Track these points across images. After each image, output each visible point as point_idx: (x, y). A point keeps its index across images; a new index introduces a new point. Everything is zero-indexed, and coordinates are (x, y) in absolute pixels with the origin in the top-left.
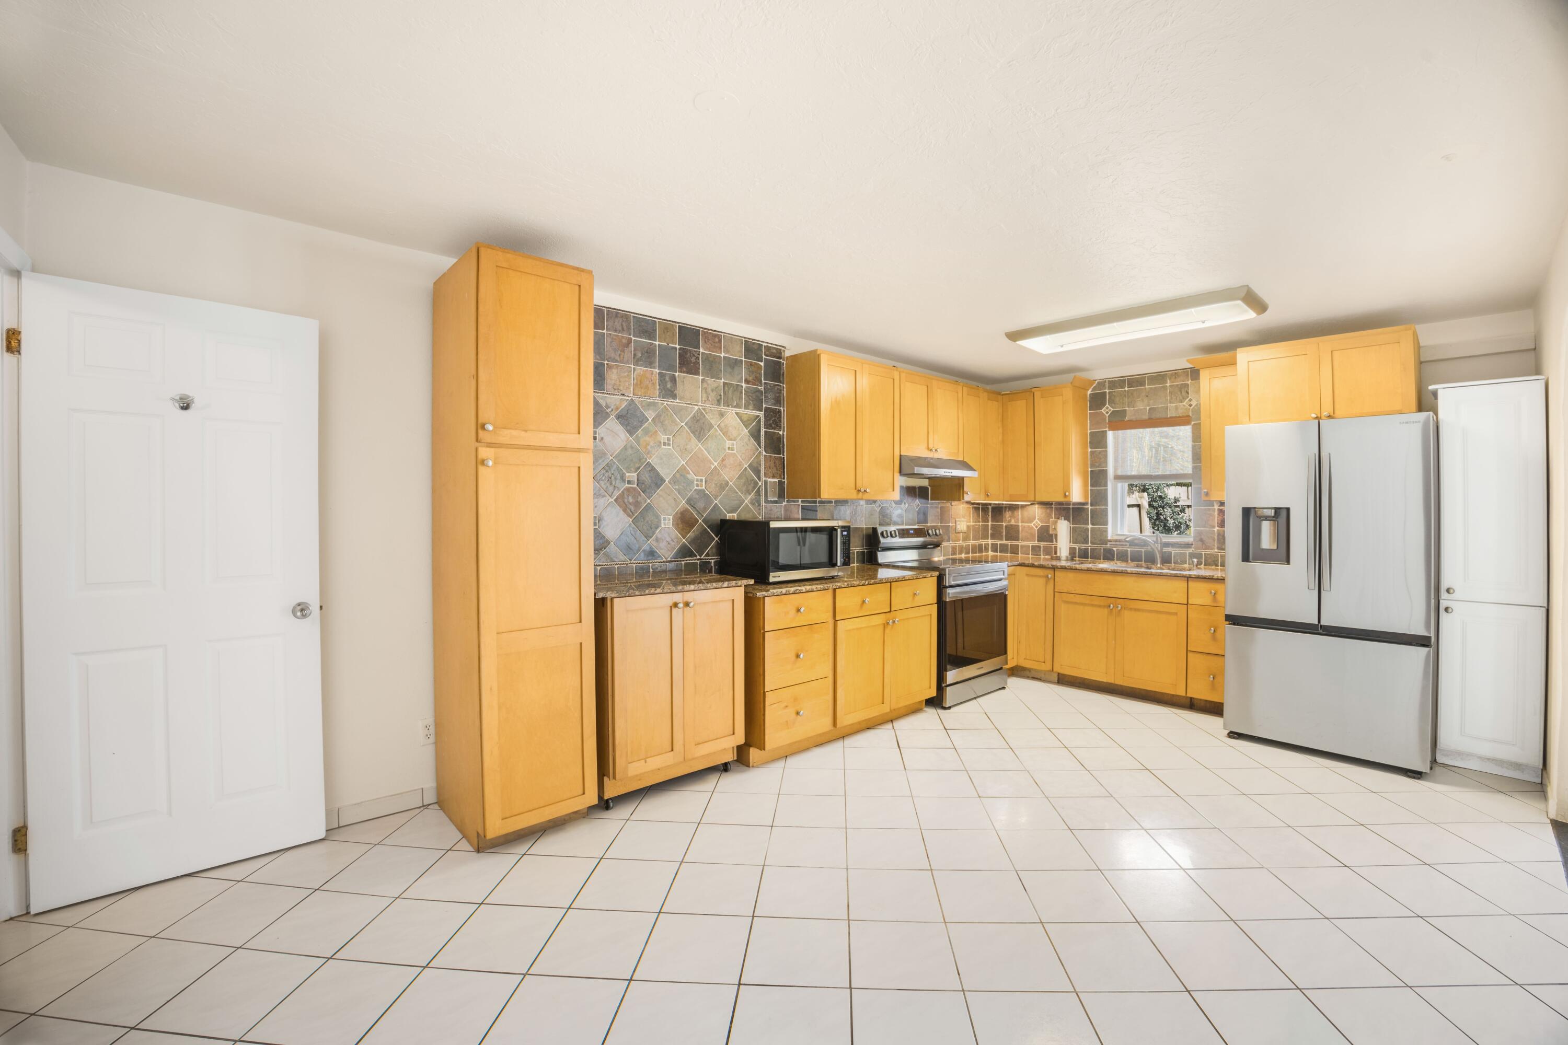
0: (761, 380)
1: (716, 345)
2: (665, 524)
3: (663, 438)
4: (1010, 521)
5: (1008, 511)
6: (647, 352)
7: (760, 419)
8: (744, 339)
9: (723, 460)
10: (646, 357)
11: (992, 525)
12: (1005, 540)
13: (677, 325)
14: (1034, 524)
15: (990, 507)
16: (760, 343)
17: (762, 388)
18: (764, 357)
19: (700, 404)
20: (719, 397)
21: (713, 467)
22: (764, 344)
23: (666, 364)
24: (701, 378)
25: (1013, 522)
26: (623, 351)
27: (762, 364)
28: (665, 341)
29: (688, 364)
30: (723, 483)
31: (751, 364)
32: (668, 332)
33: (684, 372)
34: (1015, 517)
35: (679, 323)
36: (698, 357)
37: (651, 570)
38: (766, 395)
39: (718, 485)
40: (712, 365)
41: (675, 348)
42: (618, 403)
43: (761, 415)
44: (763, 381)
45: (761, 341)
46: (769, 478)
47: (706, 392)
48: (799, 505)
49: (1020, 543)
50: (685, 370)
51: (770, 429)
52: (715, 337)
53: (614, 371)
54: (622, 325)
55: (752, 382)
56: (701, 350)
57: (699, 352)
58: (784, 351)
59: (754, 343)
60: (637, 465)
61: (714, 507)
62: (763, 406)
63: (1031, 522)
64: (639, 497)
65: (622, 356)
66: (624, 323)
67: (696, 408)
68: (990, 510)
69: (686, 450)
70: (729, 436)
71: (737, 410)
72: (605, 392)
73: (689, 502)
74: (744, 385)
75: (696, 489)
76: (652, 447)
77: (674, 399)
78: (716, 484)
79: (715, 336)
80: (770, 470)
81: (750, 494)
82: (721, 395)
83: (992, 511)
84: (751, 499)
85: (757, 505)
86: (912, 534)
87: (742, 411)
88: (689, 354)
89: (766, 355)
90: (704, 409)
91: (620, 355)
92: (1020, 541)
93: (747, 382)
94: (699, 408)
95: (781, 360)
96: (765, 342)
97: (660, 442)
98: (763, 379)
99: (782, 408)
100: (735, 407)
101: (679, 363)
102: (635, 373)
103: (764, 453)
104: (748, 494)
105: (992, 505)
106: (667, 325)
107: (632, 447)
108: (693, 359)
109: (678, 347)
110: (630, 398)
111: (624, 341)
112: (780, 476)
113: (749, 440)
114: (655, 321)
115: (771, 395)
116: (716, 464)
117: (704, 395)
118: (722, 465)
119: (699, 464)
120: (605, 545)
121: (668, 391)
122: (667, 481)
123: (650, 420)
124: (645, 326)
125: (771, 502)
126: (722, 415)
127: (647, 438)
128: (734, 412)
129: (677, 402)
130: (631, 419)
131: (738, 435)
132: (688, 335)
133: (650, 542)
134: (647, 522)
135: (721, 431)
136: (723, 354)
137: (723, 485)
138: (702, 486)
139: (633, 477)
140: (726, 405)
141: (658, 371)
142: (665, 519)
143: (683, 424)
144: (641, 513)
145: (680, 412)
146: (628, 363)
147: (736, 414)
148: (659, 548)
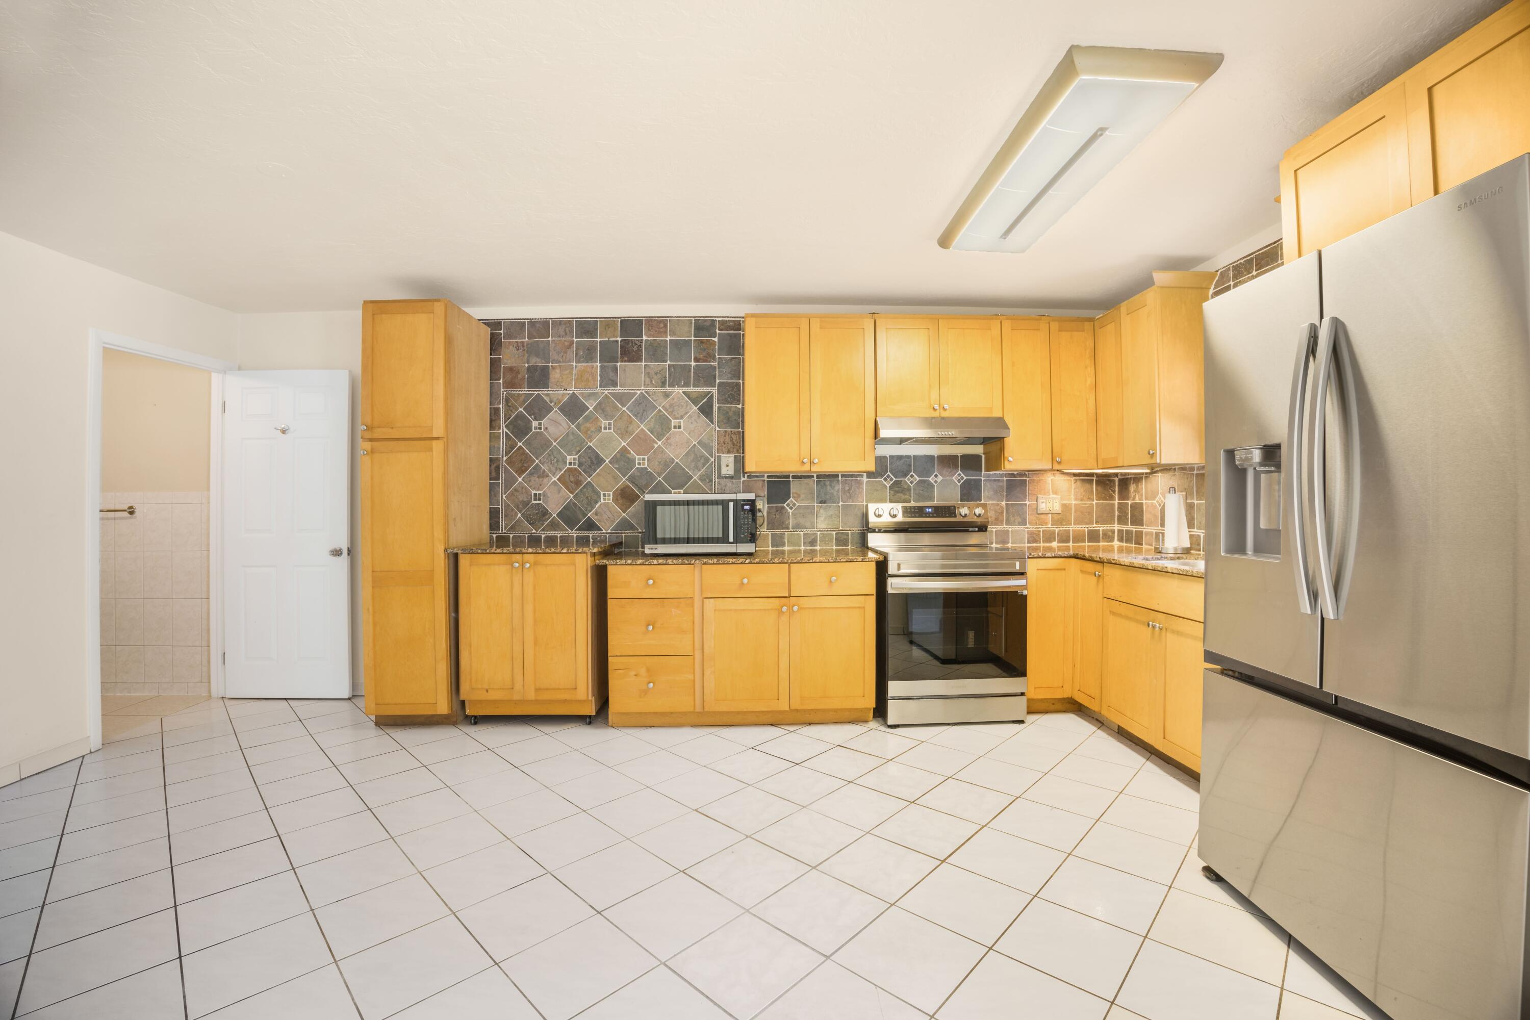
0: (715, 356)
1: (661, 330)
2: (605, 499)
3: (604, 423)
4: (1134, 499)
5: (1133, 484)
6: (588, 350)
7: (712, 395)
8: (693, 319)
9: (667, 439)
10: (588, 354)
11: (1118, 503)
12: (1131, 525)
13: (619, 320)
14: (1157, 501)
15: (1116, 479)
16: (714, 319)
17: (715, 364)
18: (718, 331)
19: (643, 388)
20: (664, 379)
21: (656, 446)
22: (717, 319)
23: (608, 355)
24: (643, 364)
25: (1137, 500)
26: (566, 353)
27: (716, 339)
28: (606, 337)
29: (630, 353)
30: (668, 460)
31: (702, 342)
32: (609, 328)
33: (625, 361)
34: (1139, 492)
35: (621, 317)
36: (640, 345)
37: (591, 540)
38: (721, 369)
39: (662, 463)
40: (656, 352)
41: (617, 341)
42: (560, 397)
43: (714, 391)
44: (717, 357)
45: (715, 317)
46: (723, 453)
47: (649, 377)
48: (765, 480)
49: (1145, 529)
50: (626, 359)
51: (725, 404)
52: (659, 324)
53: (558, 371)
54: (565, 330)
55: (703, 359)
56: (645, 338)
57: (642, 340)
58: (743, 322)
59: (706, 321)
60: (578, 449)
61: (657, 484)
62: (715, 381)
63: (1154, 498)
64: (580, 476)
65: (564, 357)
66: (567, 329)
67: (639, 392)
68: (1117, 484)
69: (627, 432)
70: (674, 415)
71: (685, 389)
72: (550, 389)
73: (632, 479)
74: (693, 364)
75: (638, 468)
76: (592, 432)
77: (615, 387)
78: (660, 462)
79: (661, 321)
80: (725, 446)
81: (700, 470)
82: (665, 377)
83: (1119, 485)
84: (700, 475)
85: (708, 481)
86: (929, 513)
87: (691, 389)
88: (630, 344)
89: (720, 330)
90: (646, 392)
91: (562, 357)
92: (1144, 527)
93: (696, 360)
94: (642, 393)
95: (740, 332)
96: (719, 317)
97: (601, 427)
98: (717, 355)
99: (741, 381)
100: (683, 386)
101: (621, 354)
102: (577, 369)
103: (717, 429)
104: (697, 470)
105: (1120, 477)
106: (608, 323)
107: (573, 433)
108: (635, 348)
109: (619, 339)
110: (571, 392)
111: (566, 344)
112: (738, 451)
113: (699, 417)
114: (597, 321)
115: (726, 370)
116: (660, 443)
117: (648, 379)
118: (667, 443)
119: (643, 444)
120: (547, 517)
121: (609, 380)
122: (607, 461)
123: (591, 408)
124: (587, 327)
125: (726, 477)
126: (667, 395)
127: (588, 425)
128: (681, 391)
129: (618, 389)
130: (573, 409)
131: (686, 413)
132: (631, 326)
133: (589, 515)
134: (587, 498)
135: (666, 410)
136: (669, 338)
137: (667, 463)
138: (644, 464)
139: (575, 459)
140: (671, 385)
141: (599, 364)
142: (604, 495)
143: (624, 409)
144: (581, 490)
145: (622, 398)
146: (569, 361)
147: (684, 392)
148: (599, 521)
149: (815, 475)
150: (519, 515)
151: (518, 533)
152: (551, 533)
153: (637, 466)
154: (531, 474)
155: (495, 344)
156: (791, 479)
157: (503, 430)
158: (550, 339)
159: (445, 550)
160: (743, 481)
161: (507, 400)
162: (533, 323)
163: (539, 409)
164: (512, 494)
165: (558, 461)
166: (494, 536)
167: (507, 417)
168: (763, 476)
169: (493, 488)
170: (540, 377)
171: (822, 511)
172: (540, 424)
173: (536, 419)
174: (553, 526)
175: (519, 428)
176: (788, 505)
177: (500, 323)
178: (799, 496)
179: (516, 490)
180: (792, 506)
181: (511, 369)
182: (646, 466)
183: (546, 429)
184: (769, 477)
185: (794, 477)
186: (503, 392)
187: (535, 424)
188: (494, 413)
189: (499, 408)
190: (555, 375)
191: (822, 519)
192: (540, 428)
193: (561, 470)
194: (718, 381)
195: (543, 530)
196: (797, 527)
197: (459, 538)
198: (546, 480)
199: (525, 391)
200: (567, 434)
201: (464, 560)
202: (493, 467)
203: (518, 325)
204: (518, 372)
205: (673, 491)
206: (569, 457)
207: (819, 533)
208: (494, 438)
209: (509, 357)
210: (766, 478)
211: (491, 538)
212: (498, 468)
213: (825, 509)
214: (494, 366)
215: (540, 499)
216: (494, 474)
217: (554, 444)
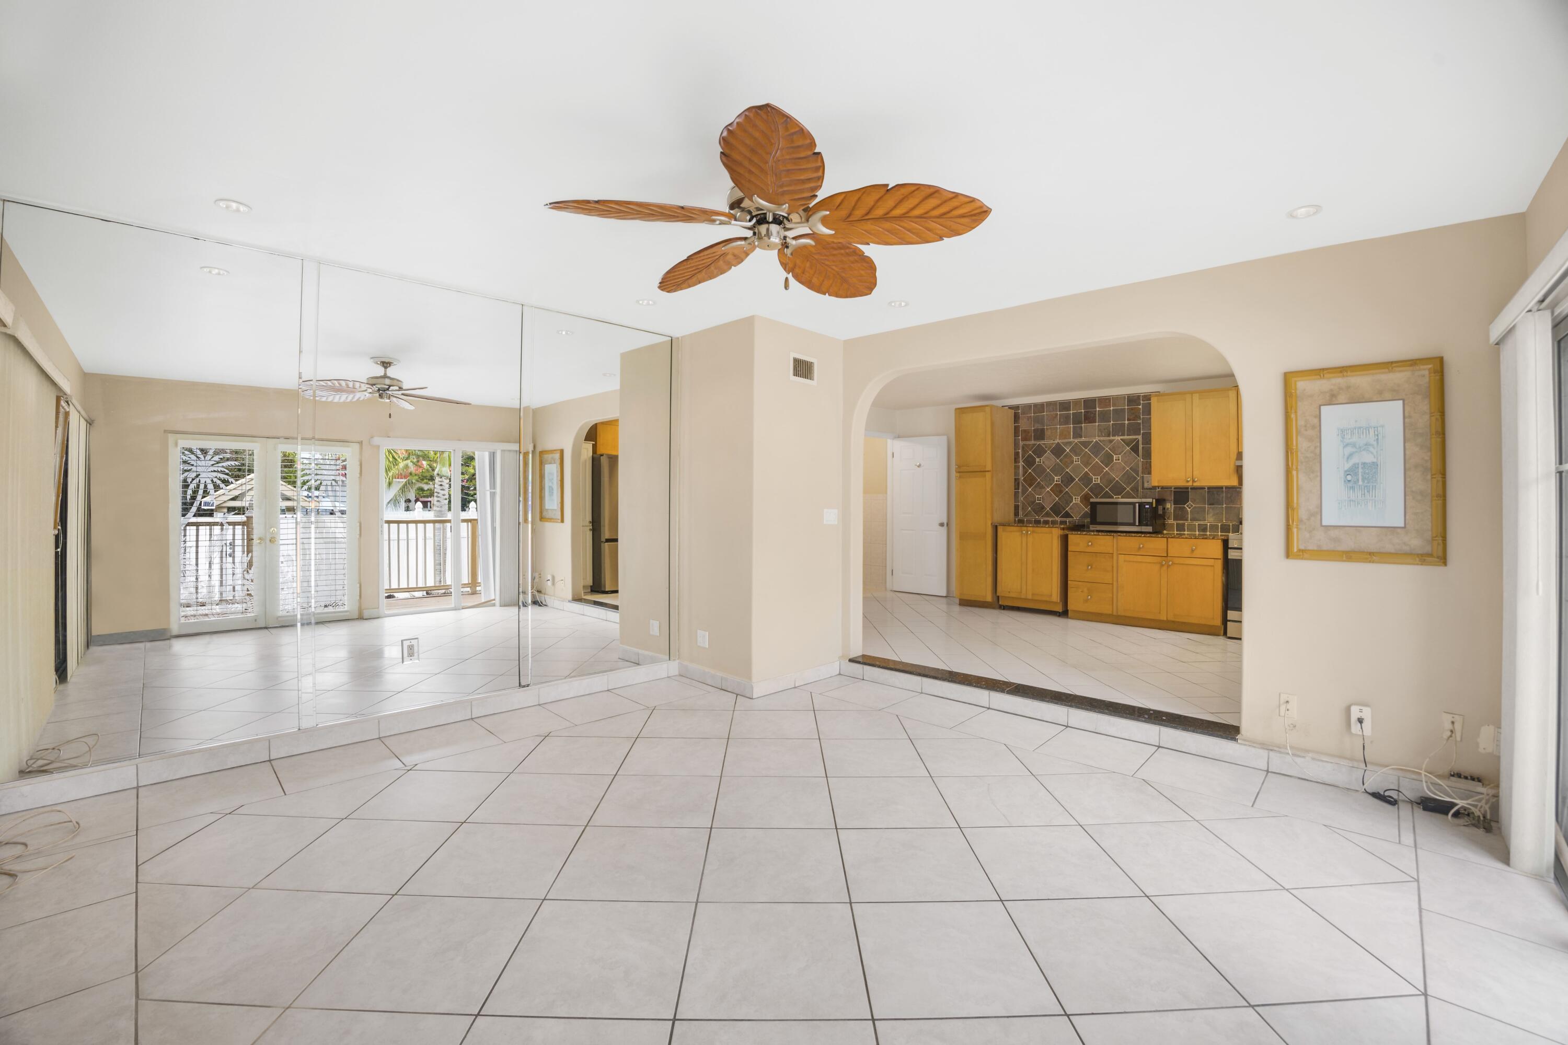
1: (1107, 404)
2: (1075, 501)
3: (1075, 458)
6: (1066, 418)
7: (1138, 441)
8: (1126, 396)
9: (1111, 467)
10: (1066, 420)
16: (1137, 395)
17: (1140, 421)
18: (1141, 402)
19: (1097, 438)
20: (1109, 432)
21: (1105, 471)
22: (1141, 395)
23: (1077, 420)
24: (1097, 424)
26: (1054, 421)
27: (1141, 407)
28: (1076, 410)
29: (1089, 418)
31: (1132, 409)
32: (1077, 405)
33: (1087, 423)
35: (1084, 399)
36: (1095, 414)
38: (1144, 425)
39: (1108, 480)
40: (1105, 417)
42: (1051, 445)
43: (1139, 438)
44: (1141, 417)
45: (1139, 393)
46: (1146, 475)
47: (1101, 431)
48: (1172, 491)
51: (1146, 445)
52: (1105, 401)
53: (1049, 431)
54: (1053, 408)
55: (1132, 419)
56: (1097, 409)
58: (1151, 396)
59: (1133, 396)
60: (1061, 473)
61: (1105, 492)
62: (1140, 432)
64: (1062, 488)
67: (1095, 440)
69: (1088, 463)
70: (1116, 453)
71: (1122, 437)
72: (1045, 441)
73: (1091, 490)
74: (1126, 422)
76: (1068, 463)
77: (1081, 438)
79: (1107, 399)
80: (1146, 470)
81: (1131, 485)
84: (1131, 487)
85: (1134, 491)
87: (1126, 437)
88: (1090, 413)
89: (1143, 401)
90: (1099, 440)
91: (1052, 423)
93: (1128, 420)
95: (1149, 402)
96: (1142, 393)
97: (1073, 461)
100: (1120, 436)
101: (1084, 419)
102: (1060, 429)
103: (1142, 460)
104: (1129, 485)
106: (1077, 402)
107: (1058, 465)
108: (1092, 415)
109: (1083, 411)
110: (1057, 442)
111: (1054, 416)
113: (1130, 453)
114: (1071, 402)
115: (1146, 425)
116: (1107, 469)
117: (1100, 433)
118: (1111, 469)
119: (1097, 470)
120: (1044, 509)
121: (1077, 435)
122: (1077, 479)
123: (1068, 450)
124: (1065, 405)
125: (1147, 489)
126: (1111, 441)
127: (1066, 460)
128: (1119, 439)
129: (1083, 439)
130: (1058, 451)
131: (1123, 452)
132: (1089, 403)
133: (1067, 509)
134: (1066, 500)
135: (1111, 450)
136: (1112, 408)
137: (1111, 480)
138: (1098, 481)
139: (1059, 479)
140: (1114, 435)
141: (1072, 426)
142: (1075, 498)
143: (1086, 450)
144: (1062, 496)
145: (1085, 444)
146: (1056, 425)
147: (1121, 439)
148: (1072, 513)
149: (1206, 488)
150: (1030, 508)
151: (1029, 518)
152: (1046, 519)
153: (1094, 482)
154: (1035, 487)
155: (1016, 418)
156: (1190, 490)
157: (1021, 463)
158: (1045, 413)
159: (991, 524)
160: (1158, 491)
161: (1023, 448)
162: (1036, 405)
163: (1040, 452)
164: (1026, 497)
165: (1050, 480)
166: (1017, 519)
167: (1023, 457)
168: (1171, 488)
169: (1016, 494)
170: (1040, 434)
171: (1211, 510)
172: (1040, 460)
173: (1038, 457)
174: (1048, 515)
175: (1030, 462)
176: (1187, 506)
177: (1019, 407)
178: (1195, 500)
179: (1028, 495)
180: (1189, 508)
181: (1025, 431)
182: (1099, 482)
183: (1043, 462)
184: (1175, 488)
185: (1191, 489)
186: (1021, 443)
187: (1037, 460)
188: (1017, 454)
189: (1019, 452)
190: (1047, 433)
191: (1211, 515)
192: (1040, 462)
193: (1051, 484)
194: (1142, 432)
195: (1042, 517)
196: (1193, 519)
197: (998, 518)
198: (1043, 490)
199: (1033, 442)
200: (1055, 465)
201: (1000, 529)
202: (1016, 483)
203: (1028, 407)
204: (1029, 432)
205: (1115, 497)
206: (1056, 478)
207: (1209, 524)
208: (1017, 468)
209: (1024, 425)
210: (1173, 489)
211: (1015, 520)
212: (1019, 484)
213: (1213, 509)
214: (1016, 429)
215: (1040, 500)
216: (1016, 487)
217: (1048, 470)
